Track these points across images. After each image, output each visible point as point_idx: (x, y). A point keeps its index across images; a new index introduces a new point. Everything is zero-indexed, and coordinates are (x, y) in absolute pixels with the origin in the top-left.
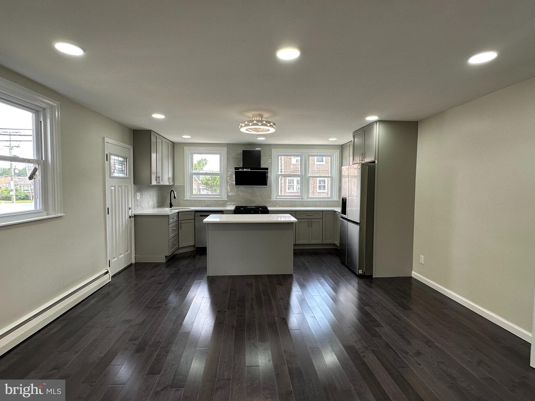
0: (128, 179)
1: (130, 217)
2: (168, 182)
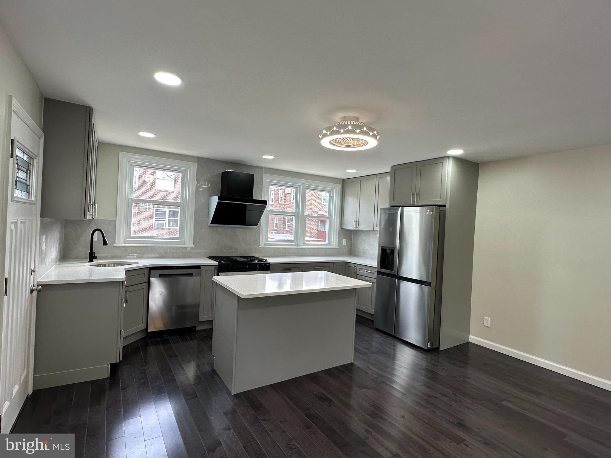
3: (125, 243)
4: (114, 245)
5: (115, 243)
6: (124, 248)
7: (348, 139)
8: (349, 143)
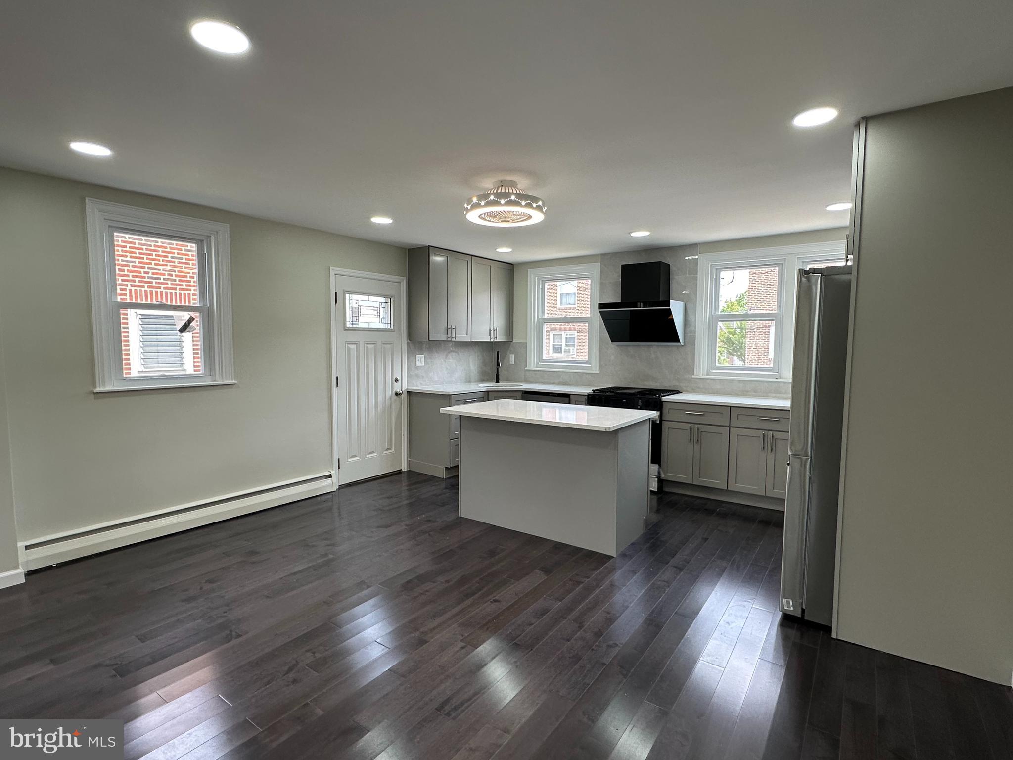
0: (394, 331)
1: (397, 394)
2: (490, 336)
3: (537, 367)
4: (526, 368)
5: (526, 367)
6: (534, 372)
7: (507, 212)
8: (505, 217)
